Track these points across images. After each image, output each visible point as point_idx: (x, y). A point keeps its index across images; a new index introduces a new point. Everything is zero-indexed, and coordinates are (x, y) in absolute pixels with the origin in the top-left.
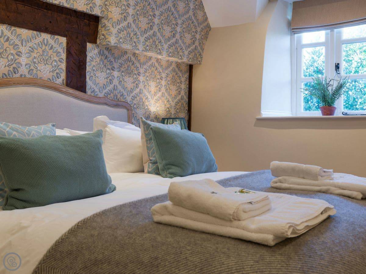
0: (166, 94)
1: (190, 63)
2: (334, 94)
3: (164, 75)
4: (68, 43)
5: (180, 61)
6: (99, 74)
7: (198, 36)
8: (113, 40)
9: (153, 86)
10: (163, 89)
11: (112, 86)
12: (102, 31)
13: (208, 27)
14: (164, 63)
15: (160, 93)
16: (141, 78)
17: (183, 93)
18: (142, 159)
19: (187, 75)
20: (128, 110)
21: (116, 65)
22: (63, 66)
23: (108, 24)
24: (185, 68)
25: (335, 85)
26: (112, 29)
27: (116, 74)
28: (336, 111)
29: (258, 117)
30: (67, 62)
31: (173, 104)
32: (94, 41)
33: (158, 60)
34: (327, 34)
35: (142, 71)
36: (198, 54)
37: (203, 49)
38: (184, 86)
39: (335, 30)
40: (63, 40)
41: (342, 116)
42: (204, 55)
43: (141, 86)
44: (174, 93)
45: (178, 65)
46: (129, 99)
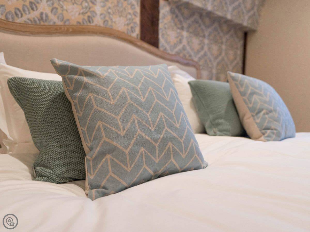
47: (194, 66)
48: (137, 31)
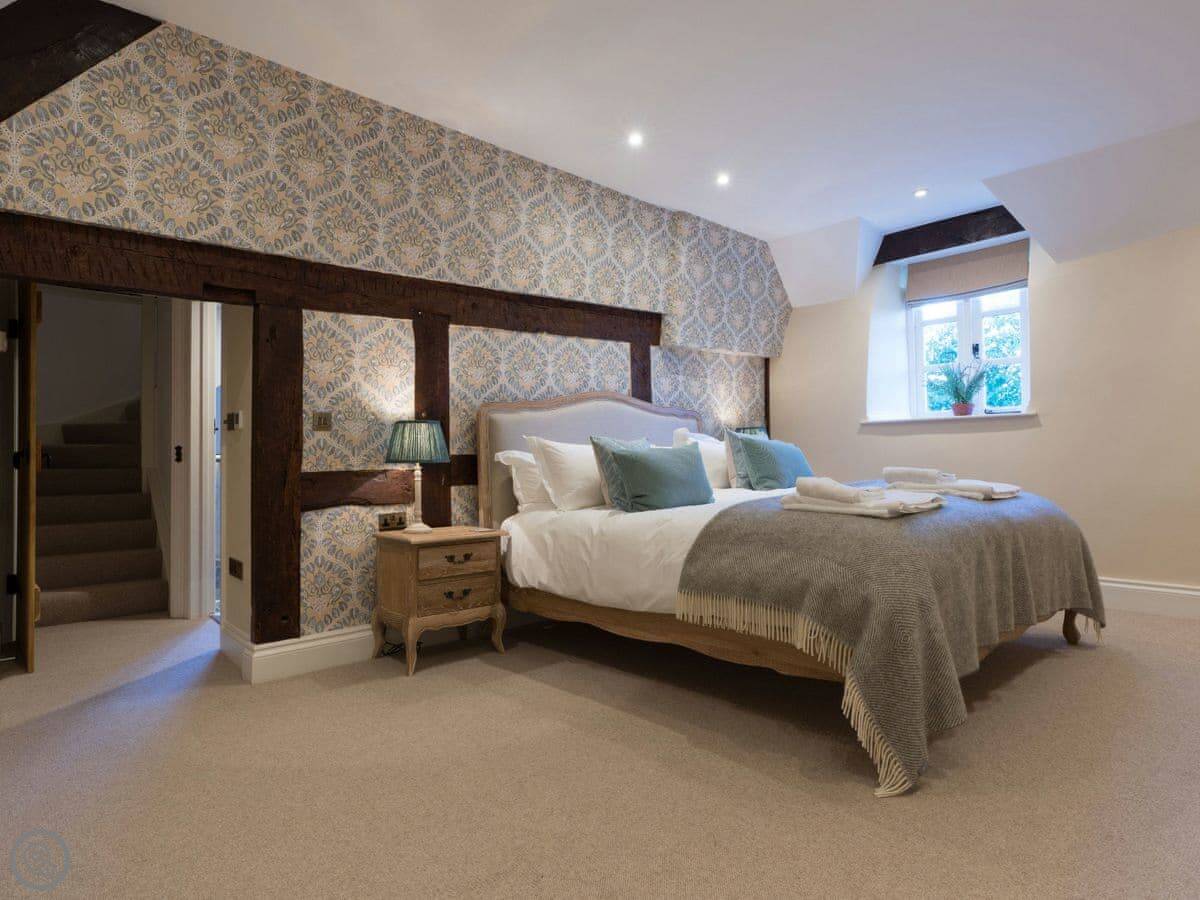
0: (738, 399)
1: (767, 356)
2: (970, 387)
3: (734, 375)
4: (632, 349)
5: (753, 355)
6: (663, 380)
7: (776, 321)
8: (678, 340)
9: (722, 388)
10: (734, 392)
11: (677, 393)
12: (665, 330)
13: (789, 307)
14: (734, 360)
15: (731, 398)
16: (709, 381)
17: (758, 395)
18: (727, 473)
19: (762, 372)
20: (697, 420)
21: (681, 368)
22: (628, 374)
23: (674, 322)
24: (760, 363)
25: (972, 374)
26: (677, 328)
27: (681, 378)
28: (975, 409)
29: (863, 421)
30: (633, 370)
31: (747, 410)
32: (657, 343)
33: (726, 357)
34: (958, 305)
35: (709, 372)
36: (777, 346)
37: (782, 338)
38: (759, 387)
39: (971, 299)
40: (627, 346)
41: (985, 415)
42: (784, 344)
43: (709, 391)
44: (747, 396)
45: (751, 360)
46: (696, 407)
47: (693, 417)
48: (629, 386)
